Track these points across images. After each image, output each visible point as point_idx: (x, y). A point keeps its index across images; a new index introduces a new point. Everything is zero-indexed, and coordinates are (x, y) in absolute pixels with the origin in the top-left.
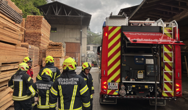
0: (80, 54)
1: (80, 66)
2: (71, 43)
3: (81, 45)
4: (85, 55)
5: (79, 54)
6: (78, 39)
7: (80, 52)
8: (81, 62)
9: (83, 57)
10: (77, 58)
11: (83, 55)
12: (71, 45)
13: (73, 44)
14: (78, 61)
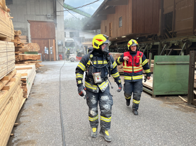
0: (55, 41)
1: (56, 60)
2: (40, 23)
3: (56, 26)
4: (62, 43)
5: (53, 40)
6: (50, 17)
7: (55, 37)
8: (57, 53)
9: (60, 46)
10: (51, 48)
11: (60, 43)
12: (39, 25)
13: (43, 23)
14: (53, 53)
